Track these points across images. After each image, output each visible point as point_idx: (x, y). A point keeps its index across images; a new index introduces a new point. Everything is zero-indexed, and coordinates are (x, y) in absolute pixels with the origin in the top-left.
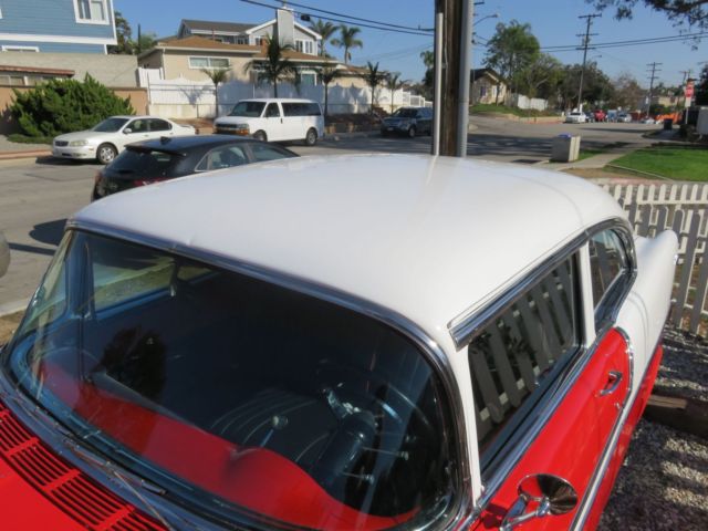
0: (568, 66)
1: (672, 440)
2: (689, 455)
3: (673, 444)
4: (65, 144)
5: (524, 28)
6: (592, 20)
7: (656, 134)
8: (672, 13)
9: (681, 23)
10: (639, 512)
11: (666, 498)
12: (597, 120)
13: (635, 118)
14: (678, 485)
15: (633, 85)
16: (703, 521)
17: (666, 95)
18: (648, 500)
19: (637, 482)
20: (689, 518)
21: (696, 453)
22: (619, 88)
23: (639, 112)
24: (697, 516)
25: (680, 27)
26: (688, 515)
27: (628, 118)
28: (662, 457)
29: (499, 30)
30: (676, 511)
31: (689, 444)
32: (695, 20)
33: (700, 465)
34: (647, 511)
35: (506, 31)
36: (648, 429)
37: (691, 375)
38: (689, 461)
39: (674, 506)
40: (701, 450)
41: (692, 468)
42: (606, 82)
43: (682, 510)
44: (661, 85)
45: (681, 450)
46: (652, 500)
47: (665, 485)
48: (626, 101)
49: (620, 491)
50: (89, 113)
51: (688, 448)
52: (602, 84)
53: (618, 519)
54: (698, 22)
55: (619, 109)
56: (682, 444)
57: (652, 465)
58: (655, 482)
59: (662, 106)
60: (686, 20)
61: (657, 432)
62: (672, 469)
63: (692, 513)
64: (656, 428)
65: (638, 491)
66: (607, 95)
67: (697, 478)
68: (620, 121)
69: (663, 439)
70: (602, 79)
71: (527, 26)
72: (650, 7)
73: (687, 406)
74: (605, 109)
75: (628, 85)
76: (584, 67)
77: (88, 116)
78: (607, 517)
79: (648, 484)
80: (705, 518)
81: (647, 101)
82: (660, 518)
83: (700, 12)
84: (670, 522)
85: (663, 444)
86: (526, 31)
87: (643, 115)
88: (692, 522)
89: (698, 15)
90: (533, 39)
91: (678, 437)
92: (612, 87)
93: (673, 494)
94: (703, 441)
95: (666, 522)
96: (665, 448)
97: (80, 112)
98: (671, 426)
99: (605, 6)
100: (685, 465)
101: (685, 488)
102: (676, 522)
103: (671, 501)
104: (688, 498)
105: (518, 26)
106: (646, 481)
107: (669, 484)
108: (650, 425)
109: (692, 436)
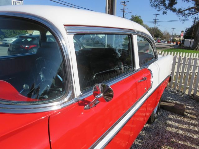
0: (151, 28)
1: (170, 115)
2: (175, 119)
3: (170, 116)
4: (6, 40)
5: (139, 17)
6: (157, 16)
7: (174, 46)
8: (177, 13)
9: (180, 16)
10: (158, 134)
11: (167, 130)
12: (158, 42)
13: (168, 42)
14: (171, 126)
15: (168, 34)
16: (177, 136)
17: (176, 37)
18: (161, 130)
19: (159, 126)
20: (173, 135)
21: (177, 118)
22: (164, 34)
23: (169, 41)
24: (176, 135)
25: (179, 17)
26: (173, 134)
27: (166, 42)
28: (167, 119)
29: (132, 17)
30: (170, 133)
31: (175, 116)
32: (183, 15)
33: (178, 121)
34: (160, 133)
35: (134, 17)
36: (163, 112)
37: (178, 100)
38: (175, 121)
39: (169, 132)
40: (179, 117)
41: (176, 122)
42: (161, 32)
43: (171, 133)
44: (175, 35)
45: (173, 117)
46: (162, 130)
47: (167, 126)
48: (166, 38)
49: (153, 128)
50: (15, 33)
51: (175, 117)
52: (160, 33)
53: (151, 135)
54: (184, 16)
55: (164, 40)
56: (173, 116)
57: (163, 121)
58: (164, 126)
59: (175, 40)
60: (181, 15)
61: (166, 113)
62: (170, 122)
63: (174, 134)
64: (166, 112)
65: (159, 128)
66: (161, 36)
67: (177, 125)
68: (164, 43)
69: (167, 115)
70: (160, 32)
71: (140, 16)
72: (172, 11)
73: (175, 105)
74: (160, 40)
75: (167, 34)
76: (155, 28)
77: (14, 34)
78: (148, 135)
79: (162, 126)
80: (178, 135)
81: (172, 38)
82: (164, 135)
83: (185, 13)
84: (167, 136)
85: (167, 116)
86: (140, 18)
87: (170, 42)
88: (174, 136)
89: (184, 14)
90: (141, 20)
91: (172, 114)
92: (162, 34)
93: (169, 129)
94: (179, 115)
95: (166, 136)
96: (168, 117)
97: (12, 33)
98: (170, 111)
99: (160, 10)
100: (173, 121)
101: (173, 127)
102: (169, 136)
103: (168, 130)
104: (174, 130)
105: (137, 16)
106: (161, 126)
107: (168, 126)
108: (164, 111)
109: (176, 114)
